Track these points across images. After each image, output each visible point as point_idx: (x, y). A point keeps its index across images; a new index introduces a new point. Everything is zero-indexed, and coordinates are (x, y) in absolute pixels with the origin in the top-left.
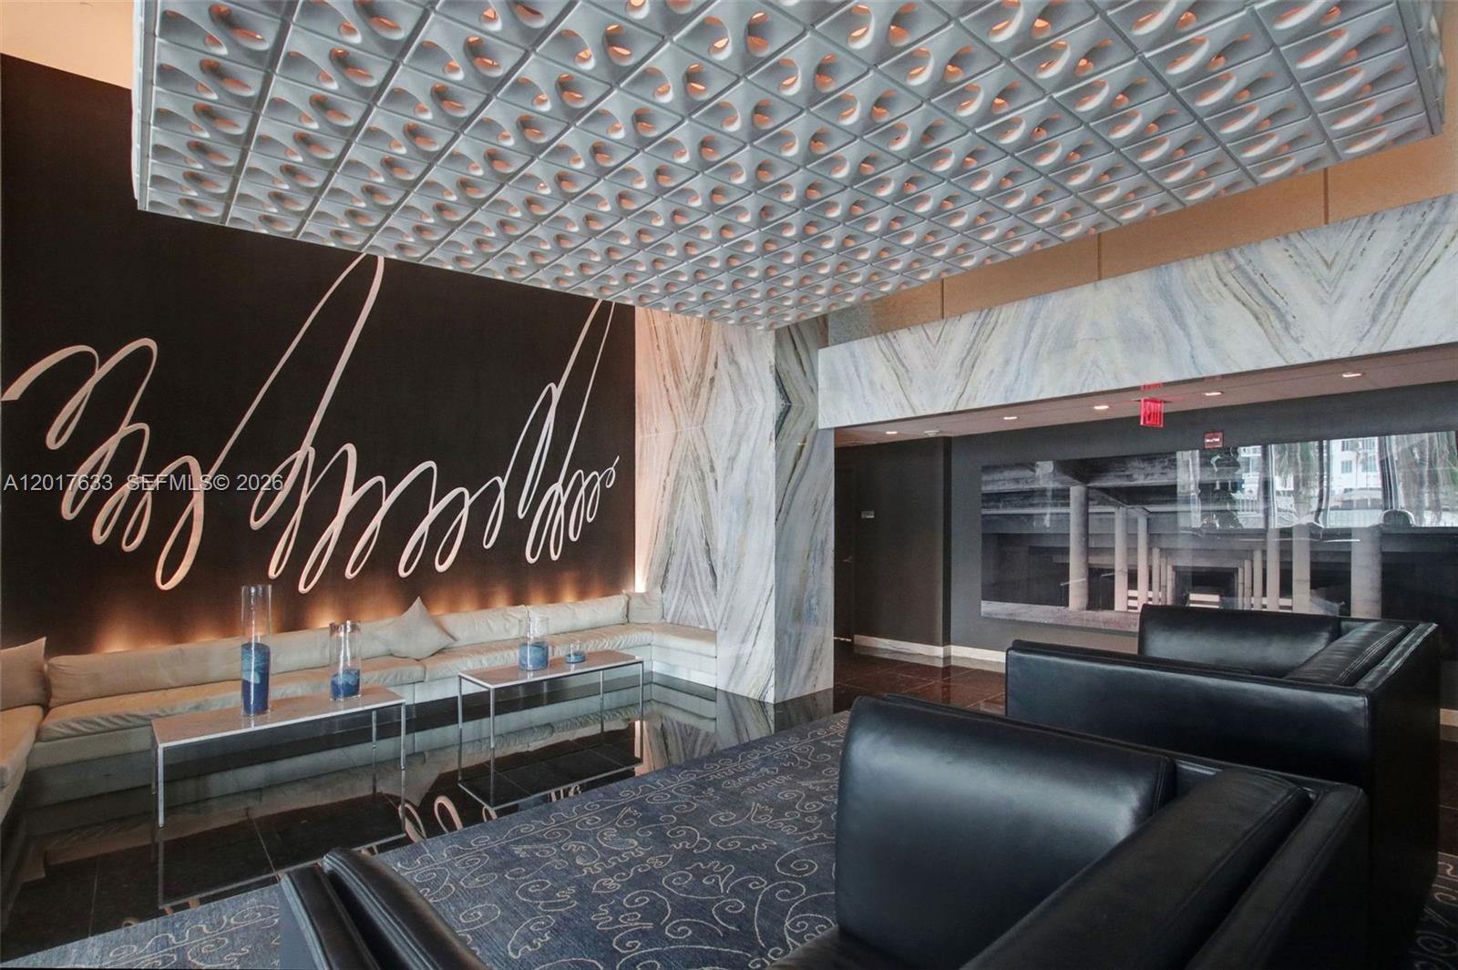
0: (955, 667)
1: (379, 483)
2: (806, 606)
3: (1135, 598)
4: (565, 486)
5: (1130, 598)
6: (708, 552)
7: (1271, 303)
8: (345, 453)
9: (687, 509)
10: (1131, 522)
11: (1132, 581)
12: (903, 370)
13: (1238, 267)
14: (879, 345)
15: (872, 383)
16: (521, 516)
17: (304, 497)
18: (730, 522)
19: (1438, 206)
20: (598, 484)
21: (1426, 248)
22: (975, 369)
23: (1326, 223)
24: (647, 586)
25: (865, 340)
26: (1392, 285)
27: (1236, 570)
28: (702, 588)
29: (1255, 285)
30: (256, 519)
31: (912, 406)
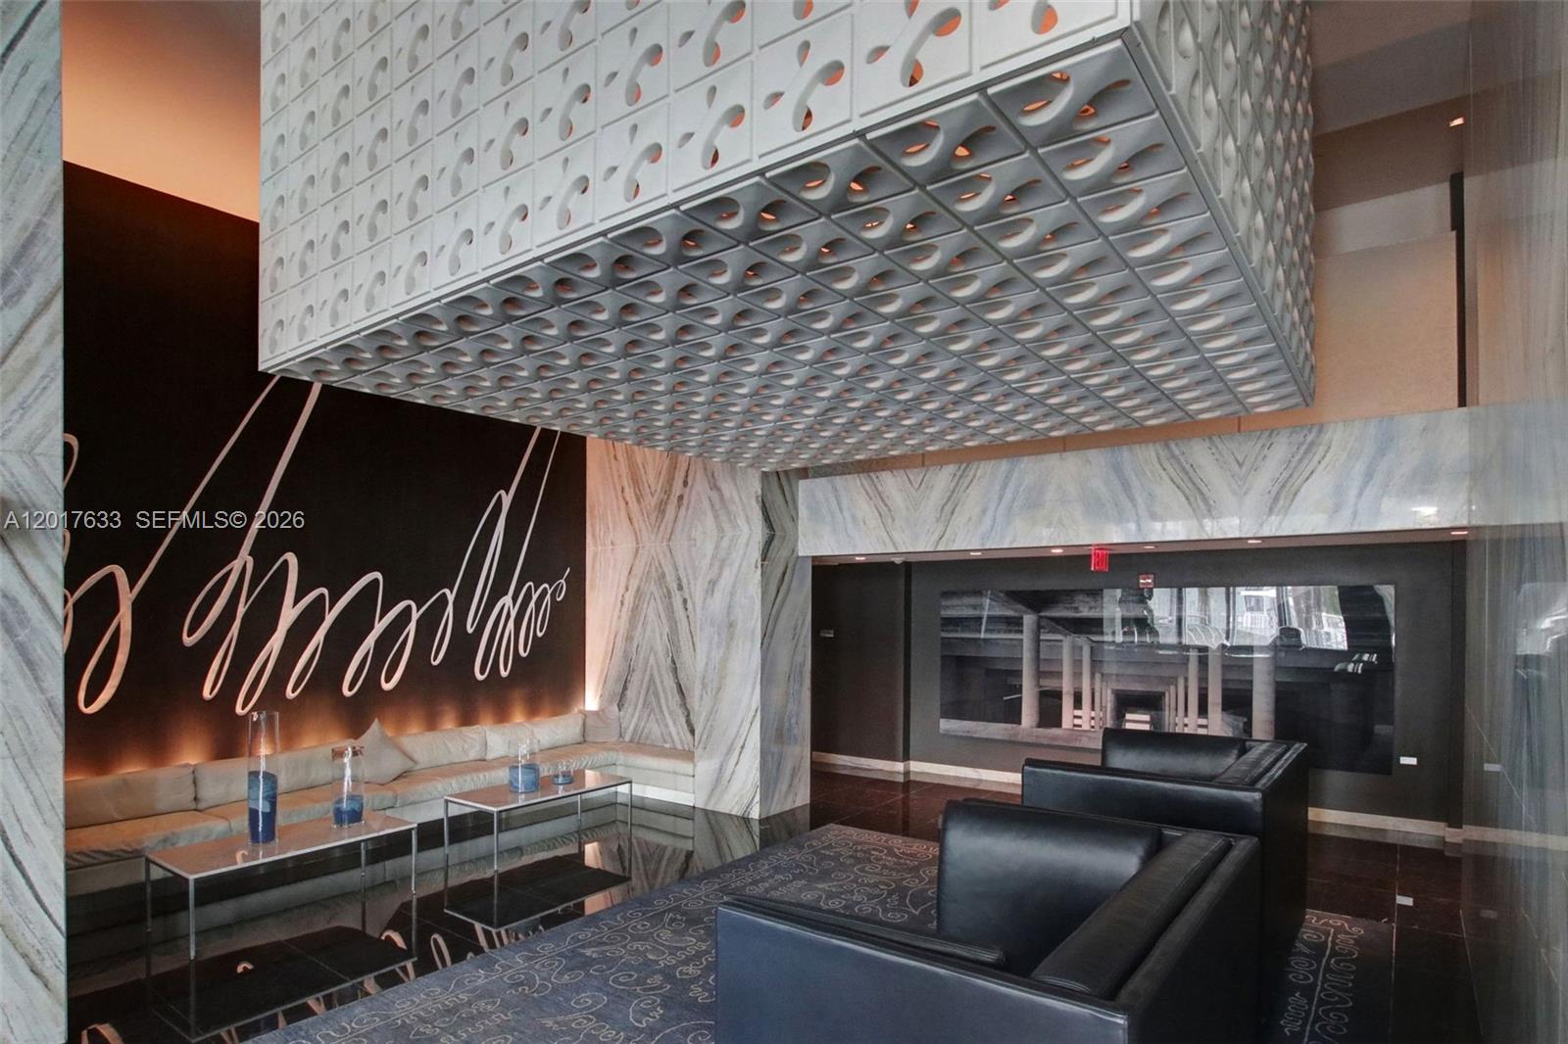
0: (915, 782)
1: (322, 596)
2: (787, 725)
3: (1080, 717)
4: (515, 599)
5: (1075, 717)
6: (675, 670)
7: (1198, 489)
8: (286, 562)
9: (649, 628)
10: (1076, 649)
11: (1078, 703)
12: (885, 509)
13: (1174, 456)
14: (862, 485)
15: (854, 518)
16: (470, 630)
17: (241, 610)
18: (710, 643)
19: (1315, 430)
20: (548, 596)
21: (1306, 461)
22: (955, 514)
23: (1239, 431)
24: (601, 705)
25: (848, 476)
26: (1283, 486)
27: (1163, 694)
28: (668, 707)
29: (1187, 473)
30: (189, 635)
31: (894, 544)
